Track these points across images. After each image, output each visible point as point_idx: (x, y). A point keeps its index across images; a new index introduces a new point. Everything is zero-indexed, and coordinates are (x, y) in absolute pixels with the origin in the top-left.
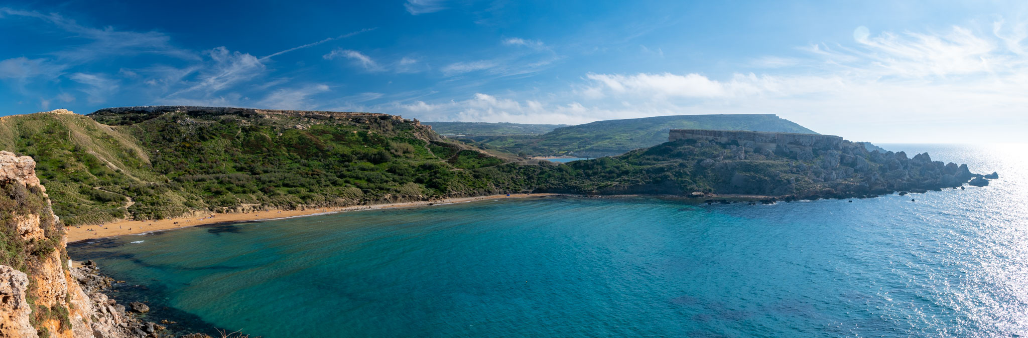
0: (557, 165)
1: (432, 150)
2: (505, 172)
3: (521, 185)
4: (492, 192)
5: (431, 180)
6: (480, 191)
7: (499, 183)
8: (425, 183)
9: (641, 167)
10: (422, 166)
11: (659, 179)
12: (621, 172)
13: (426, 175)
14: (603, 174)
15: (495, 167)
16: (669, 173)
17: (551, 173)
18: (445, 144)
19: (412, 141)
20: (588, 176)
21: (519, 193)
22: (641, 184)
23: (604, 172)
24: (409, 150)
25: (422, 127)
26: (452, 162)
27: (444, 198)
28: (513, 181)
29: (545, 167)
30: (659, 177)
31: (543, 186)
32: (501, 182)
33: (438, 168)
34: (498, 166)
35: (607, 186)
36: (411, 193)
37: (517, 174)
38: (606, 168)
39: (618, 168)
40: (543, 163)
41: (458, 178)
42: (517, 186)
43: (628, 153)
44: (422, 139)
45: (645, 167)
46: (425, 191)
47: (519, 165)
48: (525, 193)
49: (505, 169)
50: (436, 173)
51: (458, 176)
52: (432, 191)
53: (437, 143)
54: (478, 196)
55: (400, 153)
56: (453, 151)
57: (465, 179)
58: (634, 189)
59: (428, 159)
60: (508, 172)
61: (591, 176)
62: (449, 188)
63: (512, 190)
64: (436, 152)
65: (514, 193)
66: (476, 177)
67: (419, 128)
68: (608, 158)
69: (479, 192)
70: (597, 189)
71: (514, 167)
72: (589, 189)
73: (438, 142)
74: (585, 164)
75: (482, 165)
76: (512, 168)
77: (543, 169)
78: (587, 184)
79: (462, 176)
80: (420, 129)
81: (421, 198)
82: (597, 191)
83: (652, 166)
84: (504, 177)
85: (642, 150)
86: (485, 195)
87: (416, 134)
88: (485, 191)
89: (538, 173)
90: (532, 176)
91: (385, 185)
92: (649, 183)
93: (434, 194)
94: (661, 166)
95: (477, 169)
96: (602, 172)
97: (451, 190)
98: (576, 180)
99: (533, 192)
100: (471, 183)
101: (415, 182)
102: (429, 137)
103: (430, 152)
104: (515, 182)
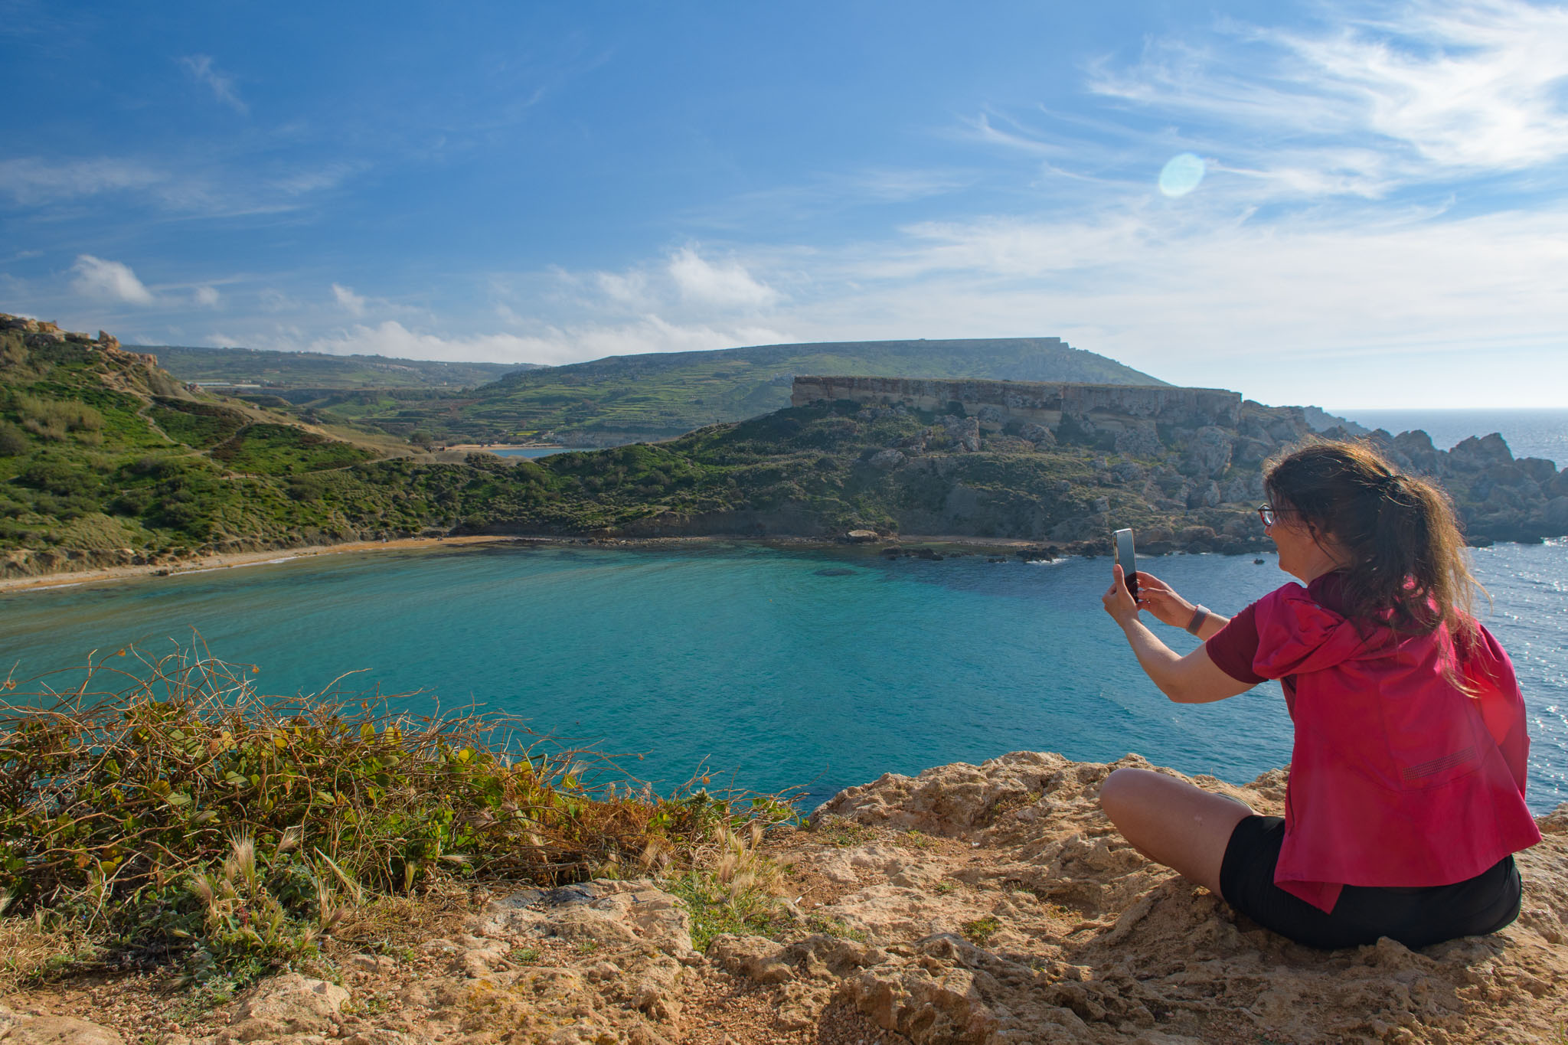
0: (514, 464)
1: (163, 423)
2: (376, 482)
3: (420, 516)
4: (343, 535)
5: (160, 506)
6: (308, 534)
7: (360, 511)
8: (142, 515)
9: (725, 469)
10: (129, 467)
11: (767, 498)
12: (674, 480)
13: (144, 492)
14: (630, 486)
15: (347, 471)
16: (792, 484)
17: (498, 483)
18: (201, 406)
19: (98, 397)
20: (594, 490)
21: (415, 536)
22: (723, 509)
23: (633, 482)
24: (85, 421)
25: (128, 357)
26: (223, 455)
27: (202, 554)
28: (399, 505)
29: (483, 469)
30: (768, 494)
31: (478, 517)
32: (365, 508)
33: (183, 472)
34: (355, 469)
35: (640, 515)
36: (99, 544)
37: (408, 488)
38: (638, 471)
39: (666, 470)
40: (477, 458)
41: (242, 499)
42: (409, 519)
43: (692, 435)
44: (128, 390)
45: (734, 469)
46: (143, 537)
47: (413, 465)
48: (432, 535)
49: (377, 476)
50: (174, 486)
51: (244, 494)
52: (164, 536)
53: (177, 404)
54: (302, 546)
55: (57, 430)
56: (225, 426)
57: (264, 502)
58: (706, 522)
59: (149, 447)
60: (385, 483)
61: (600, 491)
62: (217, 527)
63: (396, 529)
64: (174, 428)
65: (402, 536)
66: (295, 495)
67: (118, 360)
68: (642, 447)
69: (305, 537)
70: (616, 523)
71: (399, 471)
72: (596, 523)
73: (178, 401)
74: (584, 461)
75: (312, 464)
76: (395, 473)
77: (476, 473)
78: (591, 512)
79: (255, 495)
80: (123, 362)
81: (130, 558)
82: (615, 528)
83: (750, 467)
84: (372, 497)
85: (726, 427)
86: (322, 543)
87: (109, 378)
88: (323, 533)
89: (464, 484)
90: (449, 492)
91: (8, 524)
92: (742, 507)
93: (171, 545)
94: (773, 465)
95: (295, 476)
96: (627, 482)
97: (224, 533)
98: (562, 501)
99: (454, 533)
100: (281, 513)
101: (110, 514)
102: (151, 386)
103: (156, 429)
104: (402, 509)
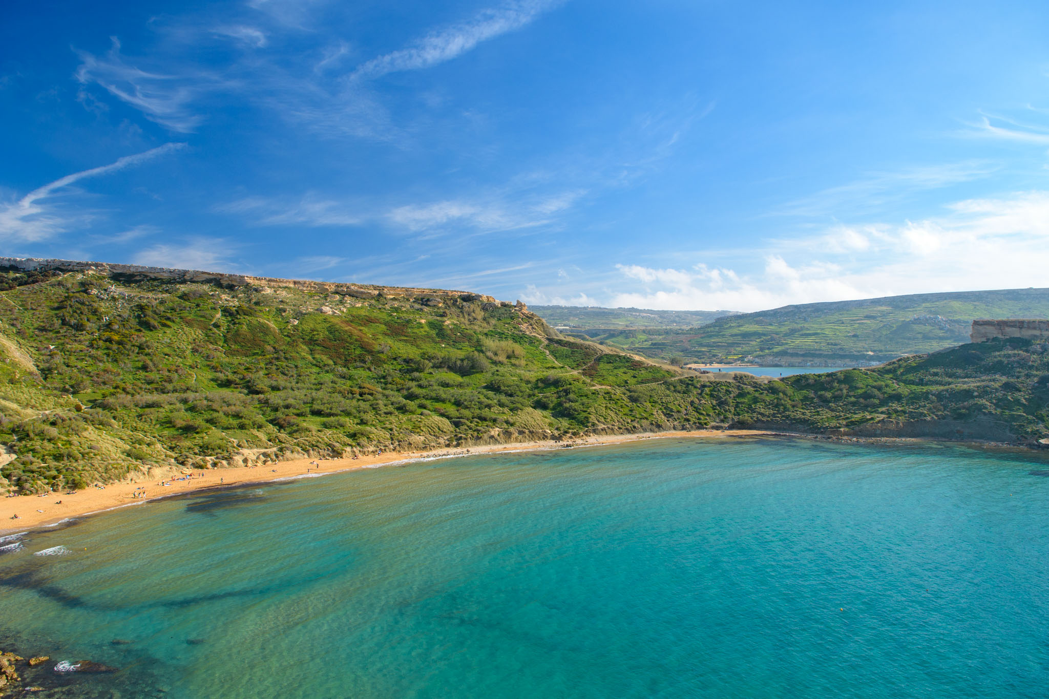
0: (766, 382)
1: (553, 353)
2: (679, 392)
3: (708, 415)
4: (663, 426)
5: (560, 404)
6: (643, 425)
7: (671, 410)
8: (551, 410)
9: (925, 389)
10: (541, 380)
11: (963, 411)
12: (886, 396)
13: (550, 396)
14: (853, 399)
15: (661, 384)
16: (984, 401)
17: (757, 394)
18: (573, 343)
19: (519, 338)
20: (825, 401)
21: (706, 428)
22: (928, 418)
23: (854, 396)
24: (516, 352)
25: (532, 315)
26: (590, 373)
27: (586, 435)
28: (695, 407)
29: (746, 384)
30: (964, 408)
31: (746, 417)
32: (674, 409)
33: (570, 384)
34: (665, 383)
35: (864, 421)
36: (533, 426)
37: (699, 397)
38: (857, 388)
39: (879, 388)
40: (741, 378)
41: (604, 401)
42: (702, 417)
43: (894, 363)
44: (534, 334)
45: (935, 388)
46: (554, 423)
47: (700, 382)
48: (717, 428)
49: (679, 388)
50: (567, 392)
51: (604, 398)
52: (565, 423)
53: (559, 342)
54: (640, 432)
55: (502, 358)
56: (587, 355)
57: (616, 403)
58: (916, 427)
59: (548, 368)
60: (684, 393)
61: (830, 402)
62: (593, 418)
63: (695, 423)
64: (560, 356)
65: (698, 428)
66: (634, 400)
67: (527, 317)
68: (858, 372)
69: (642, 426)
70: (847, 426)
71: (692, 385)
72: (832, 425)
73: (561, 340)
74: (816, 381)
75: (640, 380)
76: (690, 386)
77: (742, 387)
78: (825, 416)
79: (611, 399)
80: (530, 318)
81: (549, 436)
82: (847, 429)
83: (946, 387)
84: (676, 401)
85: (919, 357)
86: (651, 431)
87: (524, 327)
88: (652, 424)
89: (735, 395)
90: (726, 400)
91: (486, 412)
92: (944, 417)
93: (569, 428)
94: (965, 387)
95: (633, 388)
96: (850, 396)
97: (597, 422)
98: (803, 408)
99: (731, 428)
100: (626, 410)
101: (534, 408)
102: (545, 331)
103: (550, 357)
104: (697, 410)
